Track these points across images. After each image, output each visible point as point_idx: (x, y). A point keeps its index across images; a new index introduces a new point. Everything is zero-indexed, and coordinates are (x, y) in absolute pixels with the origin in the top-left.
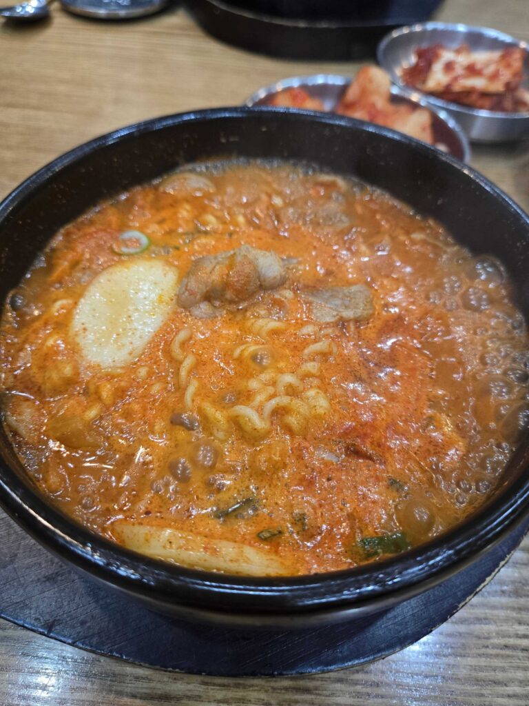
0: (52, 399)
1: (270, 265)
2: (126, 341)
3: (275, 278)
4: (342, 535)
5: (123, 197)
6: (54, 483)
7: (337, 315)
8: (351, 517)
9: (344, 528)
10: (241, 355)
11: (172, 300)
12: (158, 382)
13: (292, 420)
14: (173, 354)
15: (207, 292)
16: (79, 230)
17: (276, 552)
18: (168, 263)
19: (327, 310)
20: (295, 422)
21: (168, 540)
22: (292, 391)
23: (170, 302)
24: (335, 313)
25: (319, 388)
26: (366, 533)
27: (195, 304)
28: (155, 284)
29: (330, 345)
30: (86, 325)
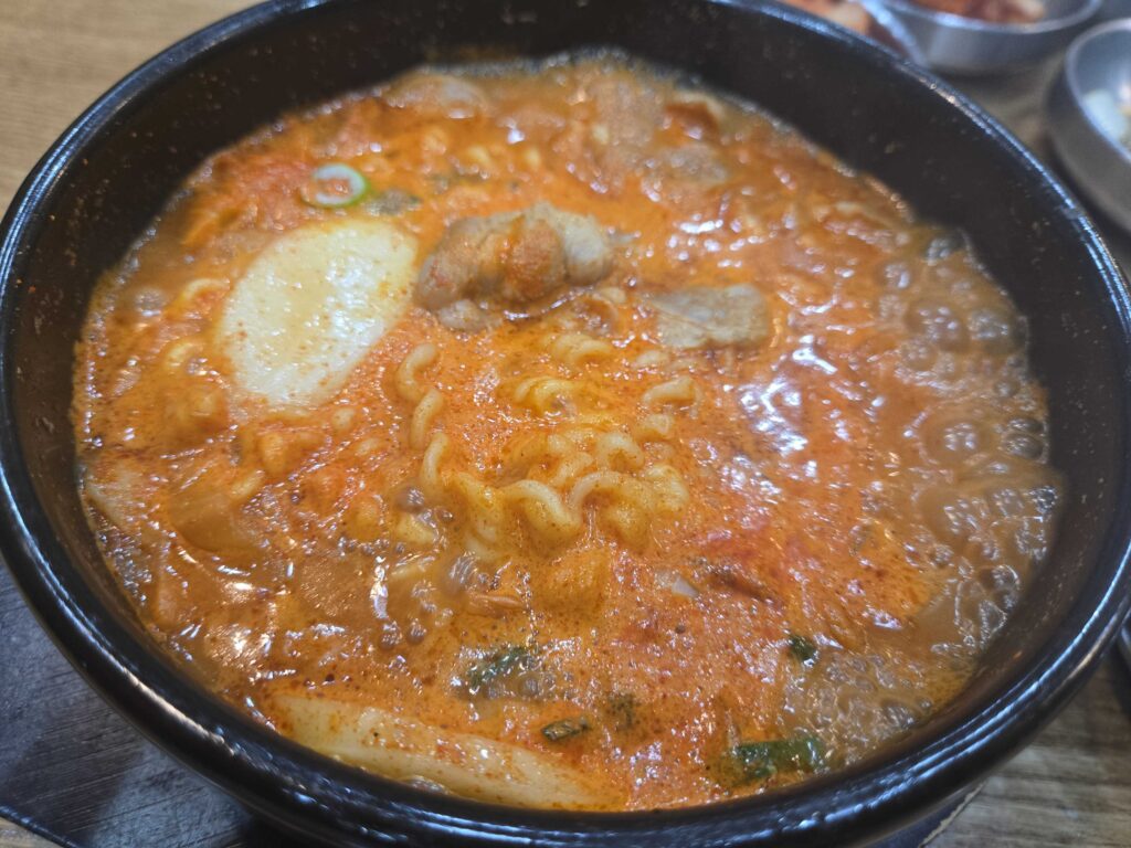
0: (173, 457)
1: (585, 239)
2: (314, 359)
3: (594, 263)
4: (703, 735)
5: (327, 111)
6: (166, 612)
7: (703, 336)
8: (720, 703)
9: (705, 723)
10: (529, 394)
11: (404, 292)
12: (372, 437)
13: (623, 517)
14: (402, 387)
15: (470, 282)
16: (243, 161)
17: (575, 763)
18: (400, 226)
19: (685, 326)
20: (628, 521)
21: (372, 730)
22: (622, 463)
23: (401, 296)
24: (699, 332)
25: (671, 462)
26: (747, 734)
27: (447, 302)
28: (377, 262)
29: (691, 387)
30: (245, 328)
